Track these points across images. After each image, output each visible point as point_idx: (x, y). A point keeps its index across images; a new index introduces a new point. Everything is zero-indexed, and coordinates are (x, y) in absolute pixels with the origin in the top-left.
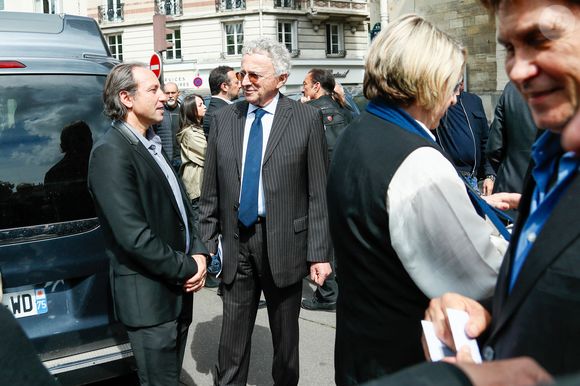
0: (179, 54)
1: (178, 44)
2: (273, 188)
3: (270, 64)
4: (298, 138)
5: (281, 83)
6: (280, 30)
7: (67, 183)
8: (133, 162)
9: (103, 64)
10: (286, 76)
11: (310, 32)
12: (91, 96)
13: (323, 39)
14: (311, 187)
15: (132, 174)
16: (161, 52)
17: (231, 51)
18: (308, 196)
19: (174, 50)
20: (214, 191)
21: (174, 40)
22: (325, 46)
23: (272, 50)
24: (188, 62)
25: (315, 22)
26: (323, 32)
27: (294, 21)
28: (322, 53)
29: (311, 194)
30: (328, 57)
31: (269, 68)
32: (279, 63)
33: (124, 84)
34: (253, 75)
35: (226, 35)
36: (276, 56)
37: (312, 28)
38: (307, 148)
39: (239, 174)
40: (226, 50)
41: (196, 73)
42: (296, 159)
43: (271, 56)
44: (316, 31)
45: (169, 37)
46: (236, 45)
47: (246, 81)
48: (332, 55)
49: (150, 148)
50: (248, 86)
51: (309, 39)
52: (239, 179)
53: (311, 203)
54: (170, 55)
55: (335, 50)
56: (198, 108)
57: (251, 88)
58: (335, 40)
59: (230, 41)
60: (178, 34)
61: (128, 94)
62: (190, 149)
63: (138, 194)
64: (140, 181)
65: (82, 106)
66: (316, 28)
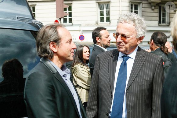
0: (70, 20)
1: (70, 15)
2: (132, 104)
3: (134, 30)
4: (148, 74)
5: (139, 42)
6: (132, 8)
7: (5, 96)
8: (54, 84)
9: (30, 24)
10: (143, 37)
11: (149, 10)
12: (19, 43)
13: (157, 14)
14: (154, 104)
15: (52, 91)
16: (60, 19)
17: (102, 20)
18: (152, 109)
19: (68, 18)
20: (96, 103)
21: (68, 11)
22: (158, 19)
23: (136, 22)
24: (76, 25)
25: (152, 4)
26: (157, 10)
27: (140, 3)
28: (156, 23)
29: (154, 108)
30: (159, 26)
31: (134, 32)
32: (140, 29)
33: (52, 39)
34: (123, 36)
35: (99, 10)
36: (138, 25)
37: (151, 8)
38: (153, 80)
39: (112, 93)
40: (99, 20)
41: (81, 32)
42: (146, 87)
43: (135, 25)
44: (153, 10)
45: (65, 9)
46: (105, 16)
47: (119, 39)
48: (162, 24)
49: (63, 76)
50: (120, 42)
51: (149, 14)
52: (112, 97)
53: (153, 113)
54: (65, 21)
55: (164, 22)
56: (84, 54)
57: (122, 44)
58: (164, 15)
59: (102, 14)
60: (70, 8)
61: (55, 44)
62: (78, 78)
63: (55, 103)
64: (57, 95)
65: (13, 49)
66: (153, 8)
